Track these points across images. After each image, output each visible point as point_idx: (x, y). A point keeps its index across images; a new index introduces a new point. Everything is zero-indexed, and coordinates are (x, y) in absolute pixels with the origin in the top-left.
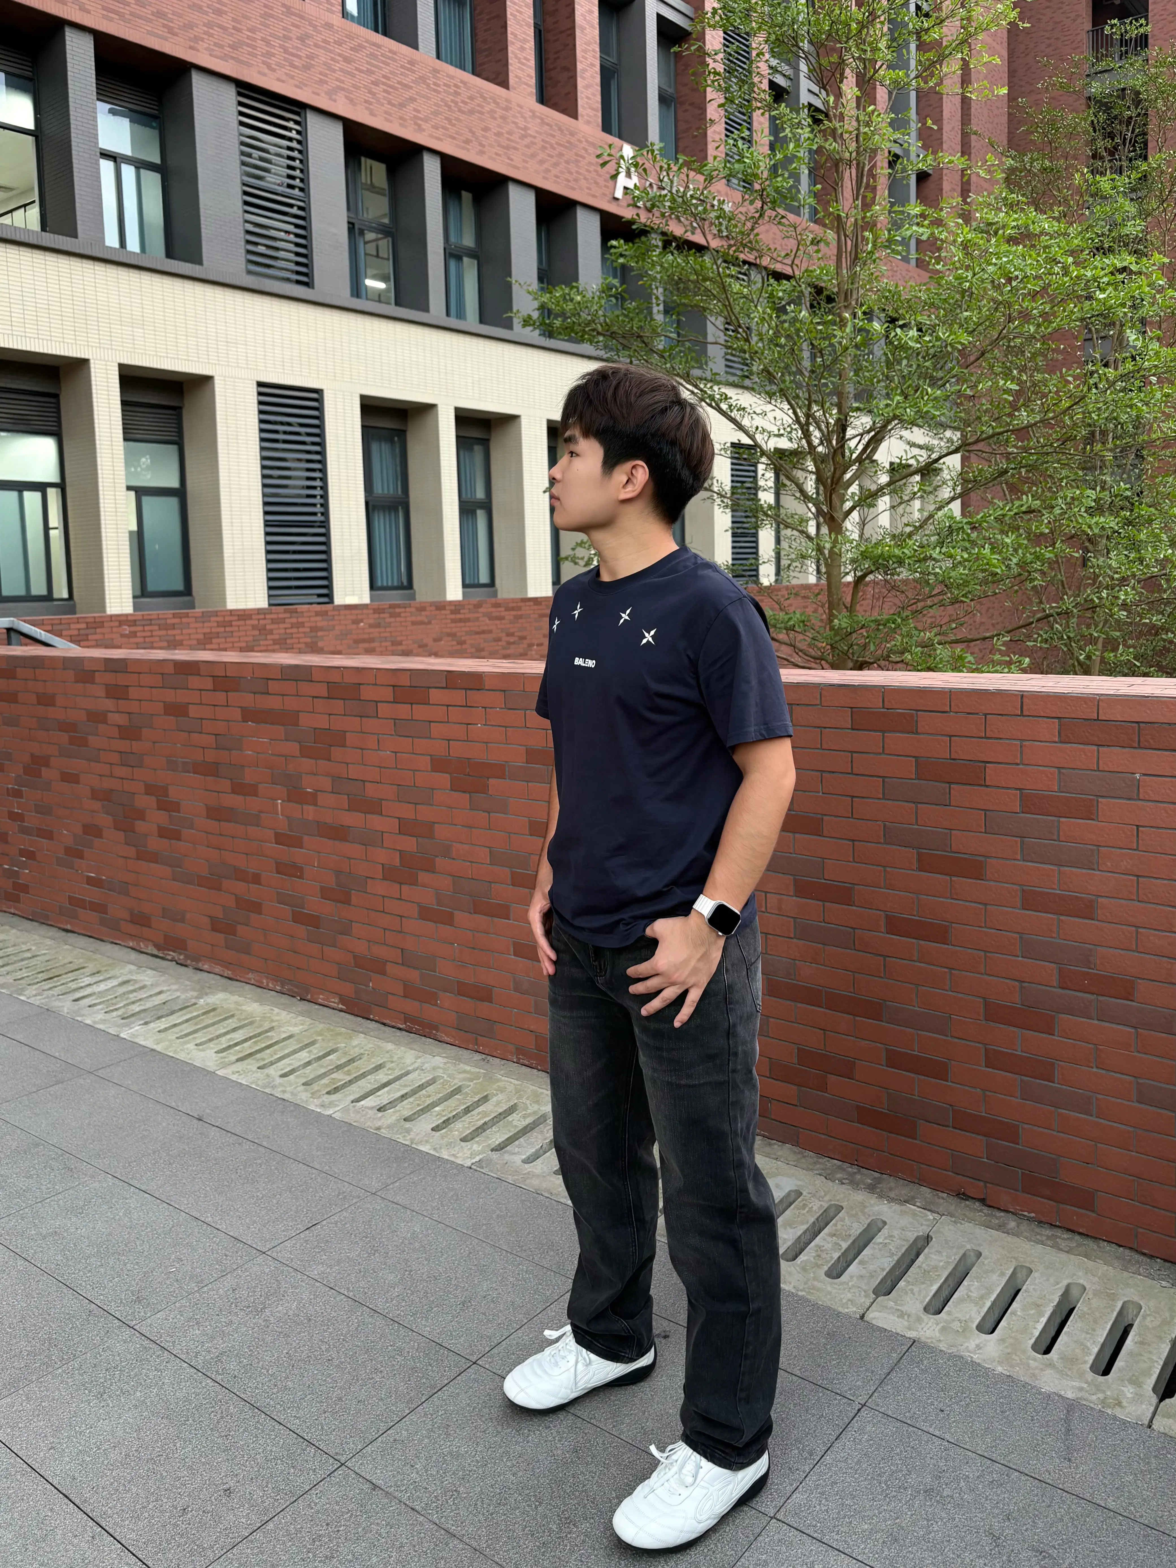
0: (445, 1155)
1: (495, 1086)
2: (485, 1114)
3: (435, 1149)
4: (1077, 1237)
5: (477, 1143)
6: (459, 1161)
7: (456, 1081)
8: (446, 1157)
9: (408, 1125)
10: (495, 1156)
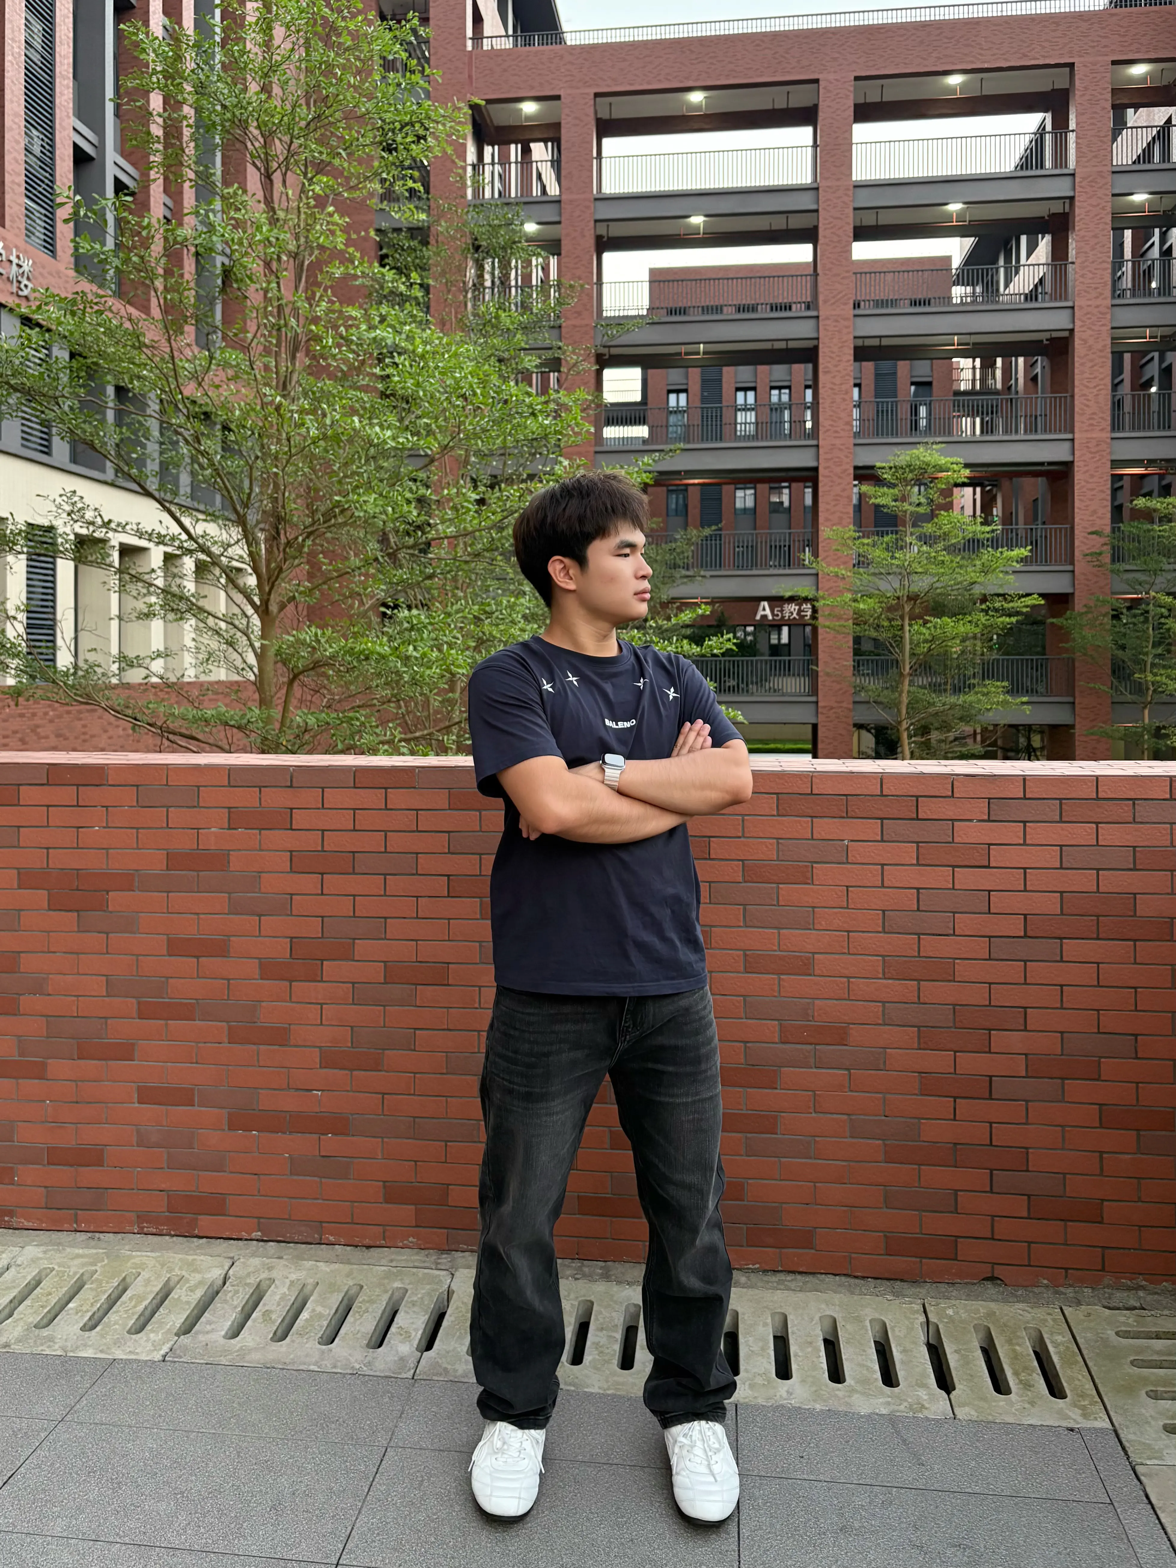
0: (119, 1354)
1: (129, 1264)
2: (140, 1298)
3: (102, 1351)
4: (799, 1277)
5: (152, 1331)
6: (144, 1357)
7: (73, 1270)
8: (124, 1357)
9: (45, 1332)
10: (185, 1340)
